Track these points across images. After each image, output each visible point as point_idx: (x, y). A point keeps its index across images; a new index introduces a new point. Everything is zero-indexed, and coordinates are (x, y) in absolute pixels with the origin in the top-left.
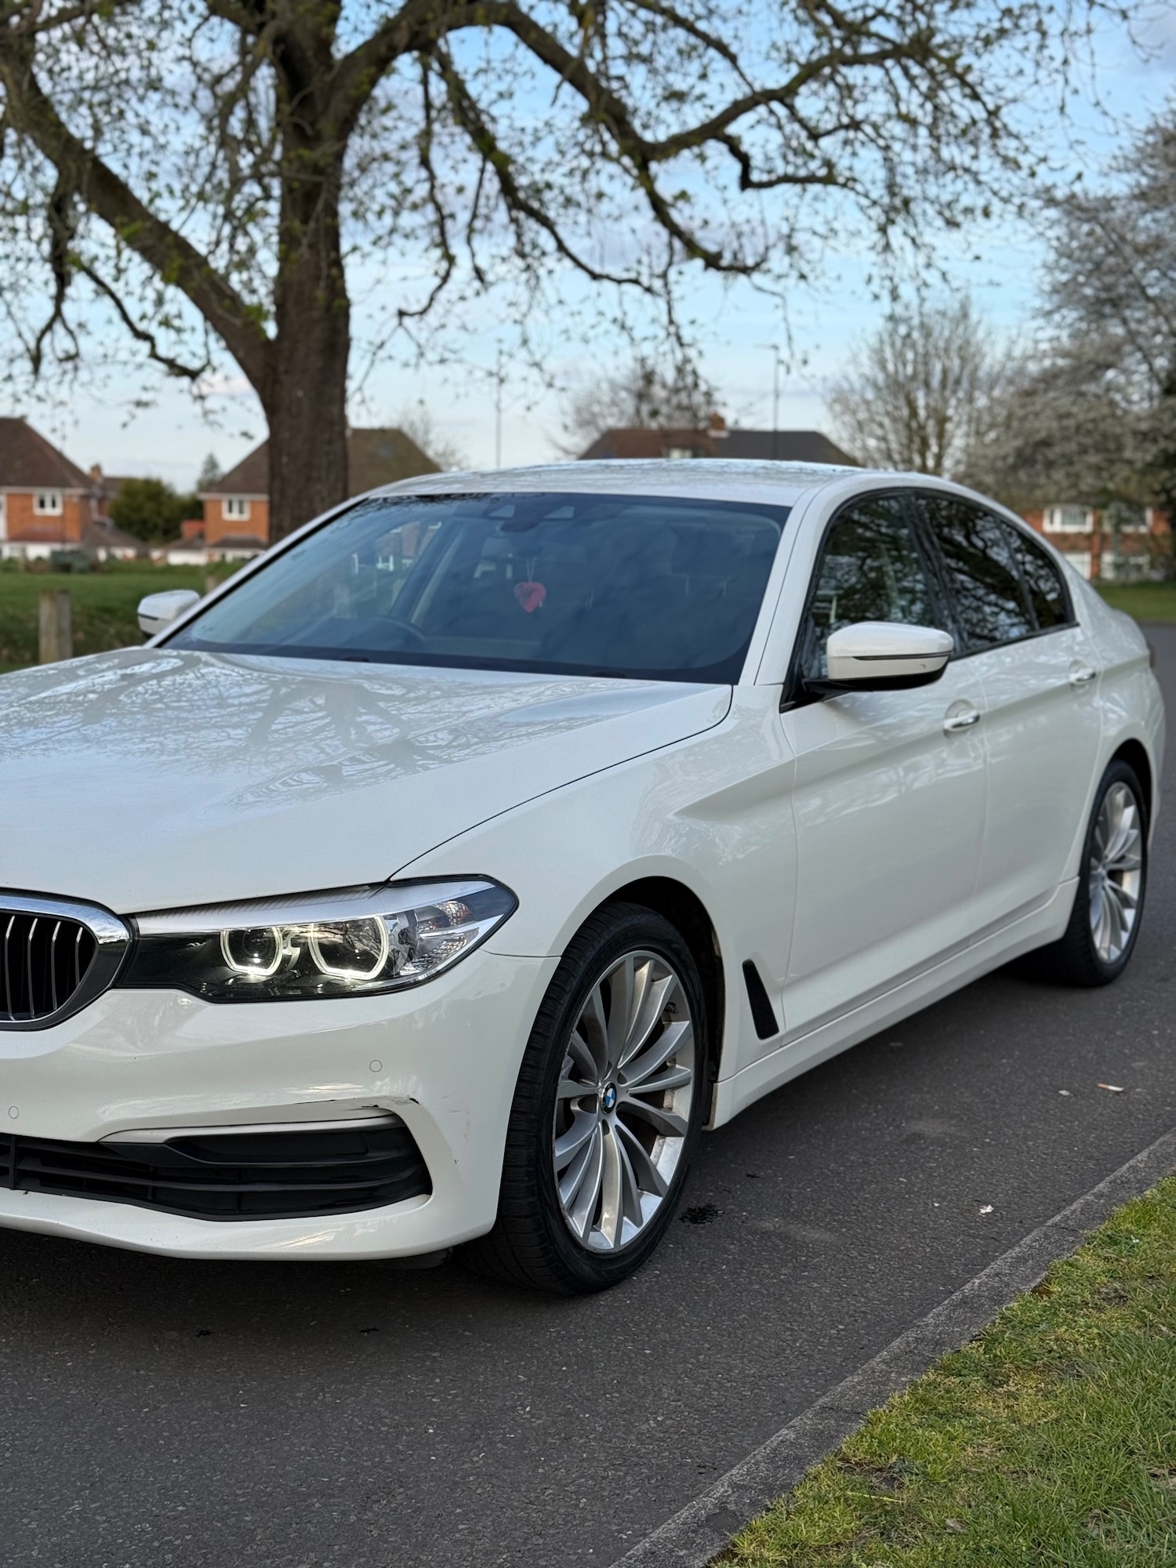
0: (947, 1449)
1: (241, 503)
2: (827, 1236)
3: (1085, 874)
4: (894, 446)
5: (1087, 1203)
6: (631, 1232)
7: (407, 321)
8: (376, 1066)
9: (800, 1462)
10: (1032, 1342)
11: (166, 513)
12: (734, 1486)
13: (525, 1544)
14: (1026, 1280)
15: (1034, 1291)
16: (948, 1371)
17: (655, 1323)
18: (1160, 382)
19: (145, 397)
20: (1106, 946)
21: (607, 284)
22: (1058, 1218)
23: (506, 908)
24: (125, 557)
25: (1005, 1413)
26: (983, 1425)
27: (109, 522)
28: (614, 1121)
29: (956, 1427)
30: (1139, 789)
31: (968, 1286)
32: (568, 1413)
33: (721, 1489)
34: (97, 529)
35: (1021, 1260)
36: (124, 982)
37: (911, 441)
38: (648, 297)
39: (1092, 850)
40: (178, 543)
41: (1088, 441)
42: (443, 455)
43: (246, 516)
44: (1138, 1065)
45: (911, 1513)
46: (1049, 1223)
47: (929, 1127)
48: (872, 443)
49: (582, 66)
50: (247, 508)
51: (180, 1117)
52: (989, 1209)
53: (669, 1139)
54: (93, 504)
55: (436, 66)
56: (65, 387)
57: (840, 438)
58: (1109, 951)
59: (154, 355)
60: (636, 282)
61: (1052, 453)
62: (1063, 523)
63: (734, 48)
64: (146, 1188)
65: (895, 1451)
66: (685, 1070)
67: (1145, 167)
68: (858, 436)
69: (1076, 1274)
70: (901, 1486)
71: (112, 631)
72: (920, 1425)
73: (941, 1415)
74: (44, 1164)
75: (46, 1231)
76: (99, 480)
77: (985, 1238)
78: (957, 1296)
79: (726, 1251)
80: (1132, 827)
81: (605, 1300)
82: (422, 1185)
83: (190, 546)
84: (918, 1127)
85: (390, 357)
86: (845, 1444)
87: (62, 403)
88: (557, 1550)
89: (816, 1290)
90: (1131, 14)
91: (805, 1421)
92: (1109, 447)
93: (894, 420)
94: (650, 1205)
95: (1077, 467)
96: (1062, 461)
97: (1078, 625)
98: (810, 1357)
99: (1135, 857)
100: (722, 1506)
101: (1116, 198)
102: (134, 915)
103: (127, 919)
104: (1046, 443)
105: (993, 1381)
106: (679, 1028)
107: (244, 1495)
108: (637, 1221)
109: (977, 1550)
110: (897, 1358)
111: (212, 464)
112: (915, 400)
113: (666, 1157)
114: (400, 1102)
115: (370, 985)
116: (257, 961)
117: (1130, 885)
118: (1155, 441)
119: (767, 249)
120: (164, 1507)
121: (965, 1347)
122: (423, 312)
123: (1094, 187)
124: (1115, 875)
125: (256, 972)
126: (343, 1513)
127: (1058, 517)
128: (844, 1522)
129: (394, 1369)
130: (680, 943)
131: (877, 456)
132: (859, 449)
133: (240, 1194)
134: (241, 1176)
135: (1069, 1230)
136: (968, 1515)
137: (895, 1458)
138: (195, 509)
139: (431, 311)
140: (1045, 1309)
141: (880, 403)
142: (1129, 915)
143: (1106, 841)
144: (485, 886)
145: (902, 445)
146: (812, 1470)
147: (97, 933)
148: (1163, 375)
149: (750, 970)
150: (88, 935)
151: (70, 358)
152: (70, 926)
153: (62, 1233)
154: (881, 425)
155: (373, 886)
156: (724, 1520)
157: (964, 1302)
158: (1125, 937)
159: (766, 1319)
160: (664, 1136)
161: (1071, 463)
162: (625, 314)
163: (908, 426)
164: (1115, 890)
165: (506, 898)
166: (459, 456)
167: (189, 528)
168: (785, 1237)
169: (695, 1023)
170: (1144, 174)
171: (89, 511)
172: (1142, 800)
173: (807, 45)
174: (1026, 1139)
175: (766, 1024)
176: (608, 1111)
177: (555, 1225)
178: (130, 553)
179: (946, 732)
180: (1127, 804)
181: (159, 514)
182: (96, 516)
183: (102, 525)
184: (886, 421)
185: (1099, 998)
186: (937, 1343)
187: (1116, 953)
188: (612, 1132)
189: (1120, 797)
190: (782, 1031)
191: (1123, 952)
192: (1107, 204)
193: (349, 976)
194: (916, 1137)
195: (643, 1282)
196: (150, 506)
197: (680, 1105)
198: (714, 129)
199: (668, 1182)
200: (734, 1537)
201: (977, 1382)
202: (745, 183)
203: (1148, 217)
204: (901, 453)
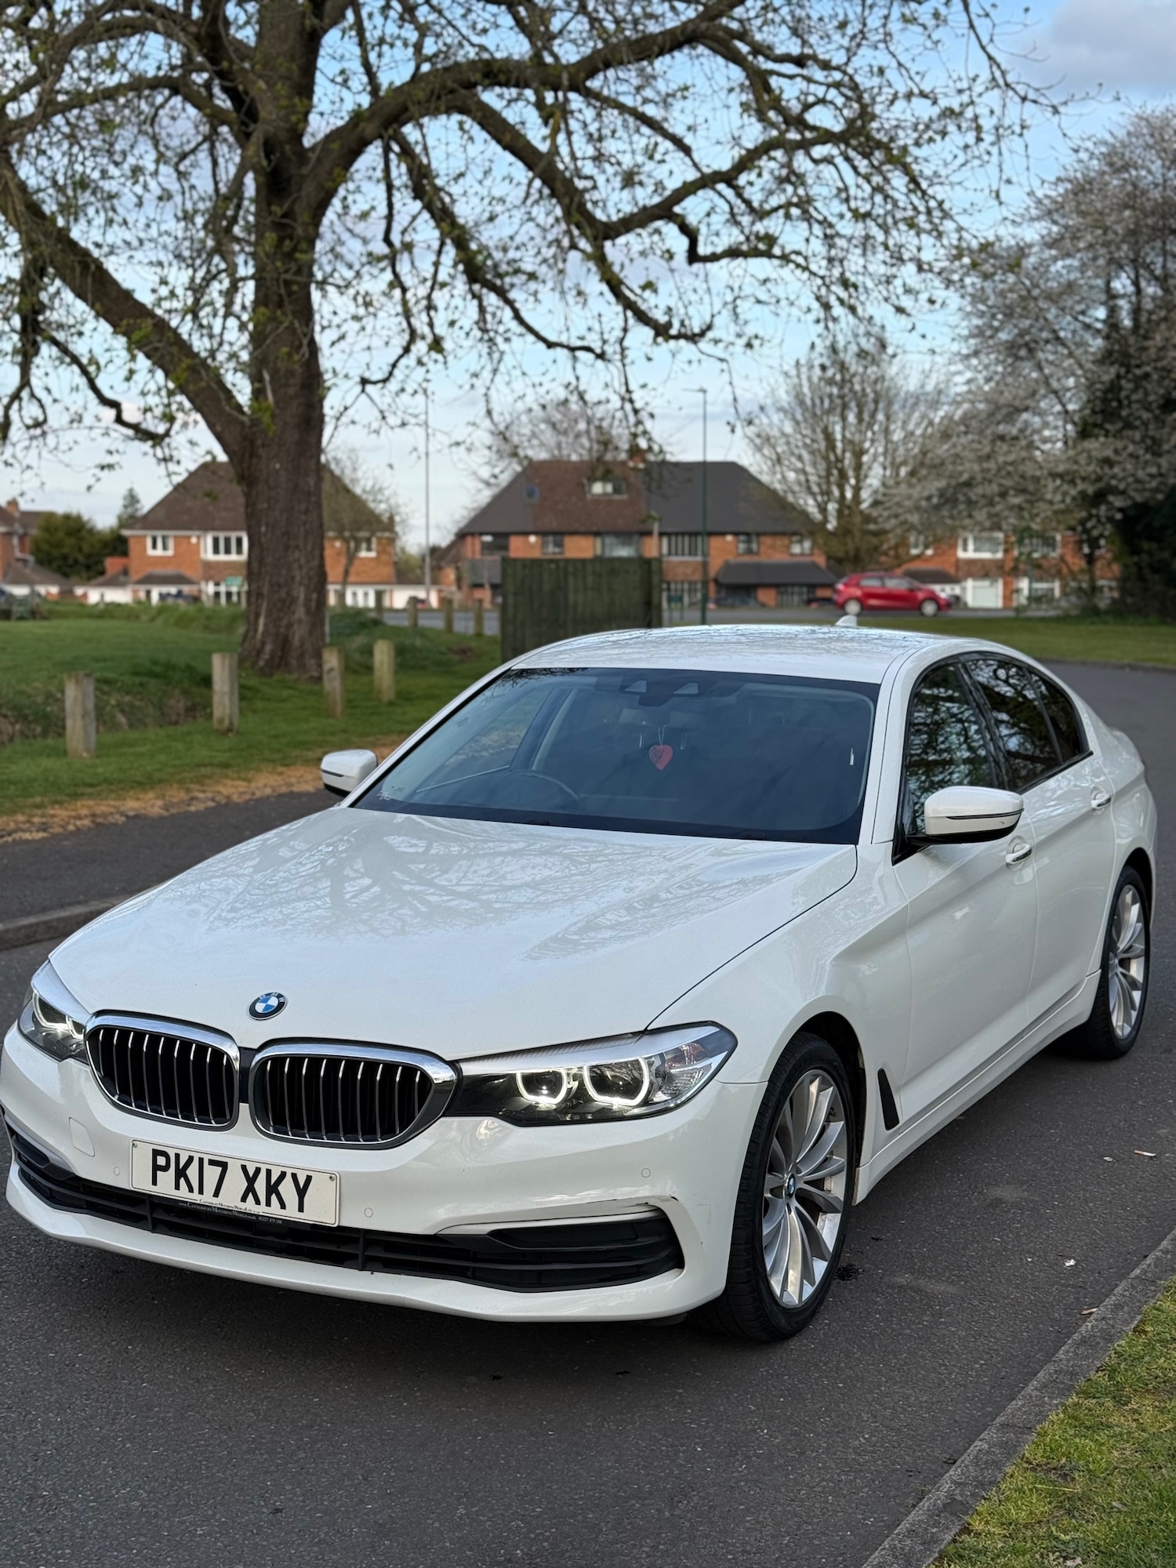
0: (1100, 1452)
1: (164, 538)
2: (951, 1289)
3: (1105, 966)
4: (813, 479)
5: (1158, 1258)
6: (809, 1290)
7: (369, 388)
8: (646, 1173)
9: (998, 1465)
10: (1141, 1370)
11: (86, 548)
12: (954, 1482)
13: (798, 1529)
14: (1126, 1322)
15: (1135, 1331)
16: (1087, 1395)
17: (838, 1362)
18: (1075, 424)
19: (109, 460)
20: (1120, 1024)
21: (559, 350)
22: (1137, 1271)
23: (730, 1046)
24: (48, 593)
25: (1134, 1425)
26: (1121, 1434)
27: (31, 559)
28: (795, 1204)
29: (1102, 1436)
30: (1143, 889)
31: (1083, 1329)
32: (795, 1434)
33: (946, 1485)
34: (20, 565)
35: (1118, 1307)
36: (451, 1112)
37: (829, 474)
38: (600, 363)
39: (1110, 945)
40: (101, 579)
41: (1008, 483)
42: (372, 492)
43: (170, 553)
44: (1163, 1132)
45: (1086, 1498)
46: (1132, 1275)
47: (1006, 1193)
48: (791, 476)
49: (552, 165)
50: (171, 543)
51: (500, 1214)
52: (1072, 1262)
53: (829, 1215)
54: (15, 541)
55: (396, 148)
56: (34, 452)
57: (761, 473)
58: (1122, 1028)
59: (119, 420)
60: (588, 349)
61: (975, 493)
62: (976, 550)
63: (688, 140)
64: (467, 1268)
65: (1063, 1454)
66: (840, 1160)
67: (1056, 217)
68: (778, 468)
69: (1163, 1317)
70: (1073, 1479)
71: (113, 702)
72: (1076, 1436)
73: (1087, 1428)
74: (386, 1250)
75: (395, 1302)
76: (17, 515)
77: (1074, 1286)
78: (1076, 1336)
79: (876, 1303)
80: (1138, 921)
81: (793, 1344)
82: (677, 1261)
83: (114, 583)
84: (998, 1192)
85: (353, 422)
86: (1027, 1450)
87: (29, 467)
88: (824, 1534)
89: (954, 1333)
90: (1062, 109)
91: (991, 1434)
92: (1029, 489)
93: (812, 453)
94: (820, 1267)
95: (998, 508)
96: (983, 501)
97: (1091, 754)
98: (965, 1386)
99: (1140, 947)
100: (950, 1495)
101: (1030, 246)
102: (458, 1061)
103: (453, 1064)
104: (968, 484)
105: (1120, 1401)
106: (837, 1127)
107: (581, 1499)
108: (812, 1283)
109: (1139, 1523)
110: (1045, 1386)
111: (132, 499)
112: (833, 433)
113: (828, 1227)
114: (663, 1199)
115: (636, 1111)
116: (545, 1092)
117: (1136, 970)
118: (1072, 482)
119: (713, 316)
120: (526, 1509)
121: (1092, 1375)
122: (385, 381)
123: (1009, 237)
124: (1125, 963)
125: (545, 1101)
126: (658, 1510)
127: (971, 545)
128: (1042, 1508)
129: (653, 1403)
130: (838, 1063)
131: (796, 488)
132: (780, 482)
133: (540, 1272)
134: (540, 1258)
135: (1148, 1282)
136: (1127, 1499)
137: (1064, 1460)
138: (117, 544)
139: (392, 380)
140: (1145, 1345)
141: (799, 437)
142: (1137, 995)
143: (1119, 936)
144: (712, 1030)
145: (820, 477)
146: (1009, 1470)
147: (433, 1076)
148: (1076, 418)
149: (882, 1075)
150: (425, 1077)
151: (38, 424)
152: (410, 1070)
153: (414, 1305)
154: (800, 458)
155: (635, 1034)
156: (954, 1507)
157: (1083, 1341)
158: (1134, 1014)
159: (923, 1357)
160: (825, 1213)
161: (991, 504)
162: (578, 378)
163: (826, 458)
164: (1124, 975)
165: (728, 1039)
166: (387, 493)
167: (112, 564)
168: (918, 1291)
169: (847, 1124)
170: (1055, 222)
171: (12, 547)
172: (1144, 899)
173: (754, 133)
174: (1086, 1201)
175: (891, 1118)
176: (790, 1196)
177: (763, 1287)
178: (54, 590)
179: (1008, 865)
180: (1134, 902)
181: (80, 550)
182: (18, 554)
183: (25, 561)
184: (806, 456)
185: (1117, 1068)
186: (1072, 1374)
187: (1128, 1030)
188: (793, 1214)
189: (1128, 897)
190: (901, 1122)
191: (1133, 1028)
192: (1022, 251)
193: (617, 1102)
194: (997, 1202)
195: (820, 1327)
196: (70, 541)
197: (836, 1188)
198: (665, 210)
199: (831, 1249)
200: (967, 1518)
201: (1109, 1403)
202: (693, 257)
203: (1060, 263)
204: (819, 485)
